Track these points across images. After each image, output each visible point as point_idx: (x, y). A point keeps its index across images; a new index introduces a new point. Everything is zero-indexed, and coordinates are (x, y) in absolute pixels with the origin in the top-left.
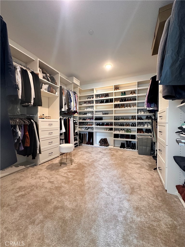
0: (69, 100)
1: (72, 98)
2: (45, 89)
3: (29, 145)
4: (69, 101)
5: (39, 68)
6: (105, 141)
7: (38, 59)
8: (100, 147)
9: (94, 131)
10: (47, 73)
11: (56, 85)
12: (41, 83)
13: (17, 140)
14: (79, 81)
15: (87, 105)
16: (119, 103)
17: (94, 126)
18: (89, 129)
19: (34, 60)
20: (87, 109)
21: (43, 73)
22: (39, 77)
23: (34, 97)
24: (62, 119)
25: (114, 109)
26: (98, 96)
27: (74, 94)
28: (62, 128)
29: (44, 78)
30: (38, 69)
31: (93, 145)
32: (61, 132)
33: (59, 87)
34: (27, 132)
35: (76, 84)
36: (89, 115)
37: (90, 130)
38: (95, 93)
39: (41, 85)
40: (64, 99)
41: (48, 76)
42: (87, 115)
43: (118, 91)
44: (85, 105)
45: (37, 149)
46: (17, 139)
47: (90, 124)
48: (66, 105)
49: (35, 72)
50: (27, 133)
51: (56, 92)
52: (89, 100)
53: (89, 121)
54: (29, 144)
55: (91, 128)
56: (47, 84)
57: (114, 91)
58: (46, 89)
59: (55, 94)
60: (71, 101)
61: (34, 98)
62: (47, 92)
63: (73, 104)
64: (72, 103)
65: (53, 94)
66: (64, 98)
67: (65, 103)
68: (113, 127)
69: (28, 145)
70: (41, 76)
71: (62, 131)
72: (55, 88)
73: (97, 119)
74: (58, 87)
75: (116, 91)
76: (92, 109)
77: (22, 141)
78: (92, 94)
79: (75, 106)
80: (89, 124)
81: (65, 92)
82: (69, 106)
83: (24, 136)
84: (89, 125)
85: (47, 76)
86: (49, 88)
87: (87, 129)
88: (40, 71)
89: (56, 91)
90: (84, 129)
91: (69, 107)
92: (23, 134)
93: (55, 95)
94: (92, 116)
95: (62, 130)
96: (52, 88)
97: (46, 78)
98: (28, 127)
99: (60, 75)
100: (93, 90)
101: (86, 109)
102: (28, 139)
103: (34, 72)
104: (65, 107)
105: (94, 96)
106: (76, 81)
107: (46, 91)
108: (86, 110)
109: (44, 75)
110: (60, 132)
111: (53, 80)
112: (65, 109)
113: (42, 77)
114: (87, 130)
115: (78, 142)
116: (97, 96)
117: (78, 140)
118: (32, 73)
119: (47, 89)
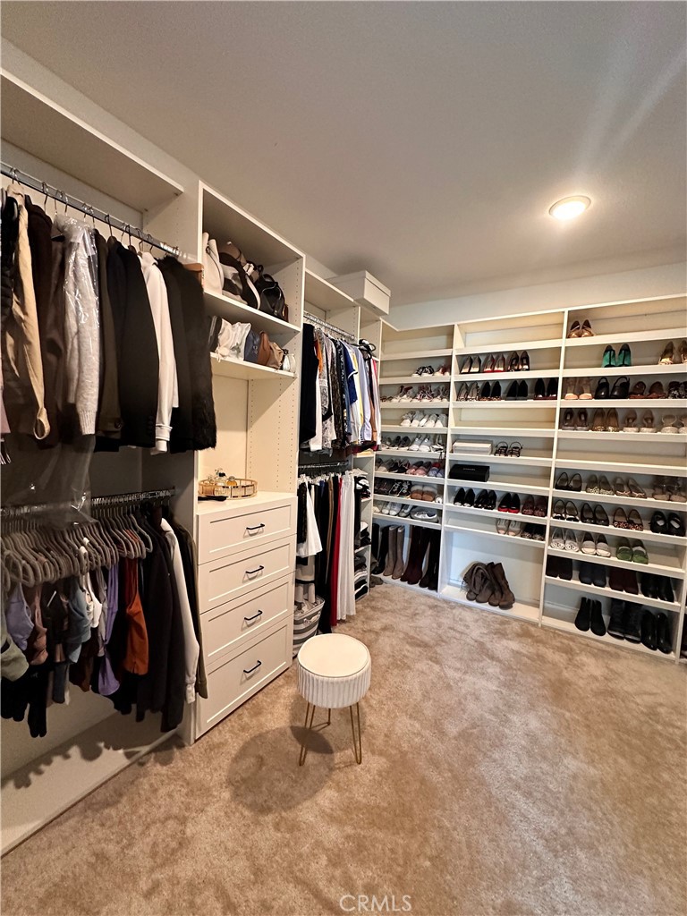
0: (342, 392)
1: (356, 378)
2: (233, 349)
3: (142, 668)
4: (343, 399)
5: (207, 235)
6: (495, 578)
7: (202, 186)
8: (470, 608)
9: (444, 526)
10: (243, 260)
11: (287, 321)
12: (214, 319)
13: (79, 650)
14: (389, 292)
15: (415, 401)
16: (587, 402)
17: (445, 503)
18: (420, 517)
19: (177, 193)
20: (416, 423)
21: (225, 259)
22: (202, 289)
23: (176, 406)
24: (310, 485)
25: (556, 432)
26: (471, 362)
27: (365, 360)
28: (306, 534)
29: (228, 286)
30: (202, 240)
31: (435, 588)
32: (303, 554)
33: (300, 329)
34: (137, 599)
35: (375, 307)
36: (423, 450)
37: (421, 521)
38: (460, 347)
39: (213, 328)
40: (322, 389)
41: (250, 277)
42: (415, 447)
43: (585, 341)
44: (405, 401)
45: (188, 680)
46: (84, 645)
47: (423, 493)
48: (328, 421)
49: (186, 259)
50: (136, 607)
51: (284, 357)
52: (426, 378)
53: (418, 476)
54: (143, 661)
55: (430, 512)
56: (243, 321)
57: (564, 343)
58: (236, 349)
59: (282, 368)
60: (353, 398)
61: (174, 409)
62: (241, 361)
63: (359, 410)
64: (357, 405)
65: (272, 370)
66: (321, 383)
67: (324, 409)
68: (548, 521)
69: (138, 668)
70: (213, 281)
71: (307, 550)
72: (282, 336)
73: (459, 471)
74: (296, 332)
75: (576, 342)
76: (439, 422)
77: (108, 648)
78: (446, 352)
79: (368, 417)
80: (417, 491)
81: (326, 354)
82: (343, 421)
83: (122, 623)
84: (420, 496)
85: (242, 274)
86: (254, 338)
87: (409, 510)
88: (208, 250)
89: (286, 352)
90: (395, 513)
91: (344, 429)
92: (116, 609)
93: (280, 372)
94: (436, 455)
95: (305, 544)
96: (265, 336)
97: (241, 287)
98: (139, 570)
99: (304, 269)
100: (449, 332)
101: (408, 421)
102: (142, 636)
103: (179, 260)
104: (325, 429)
105: (454, 360)
106: (374, 293)
107: (237, 355)
108: (407, 426)
109: (231, 271)
110: (297, 550)
111: (273, 297)
112: (324, 440)
113: (219, 283)
114: (409, 515)
115: (366, 573)
116: (468, 361)
117: (368, 563)
118: (169, 266)
119: (242, 348)
